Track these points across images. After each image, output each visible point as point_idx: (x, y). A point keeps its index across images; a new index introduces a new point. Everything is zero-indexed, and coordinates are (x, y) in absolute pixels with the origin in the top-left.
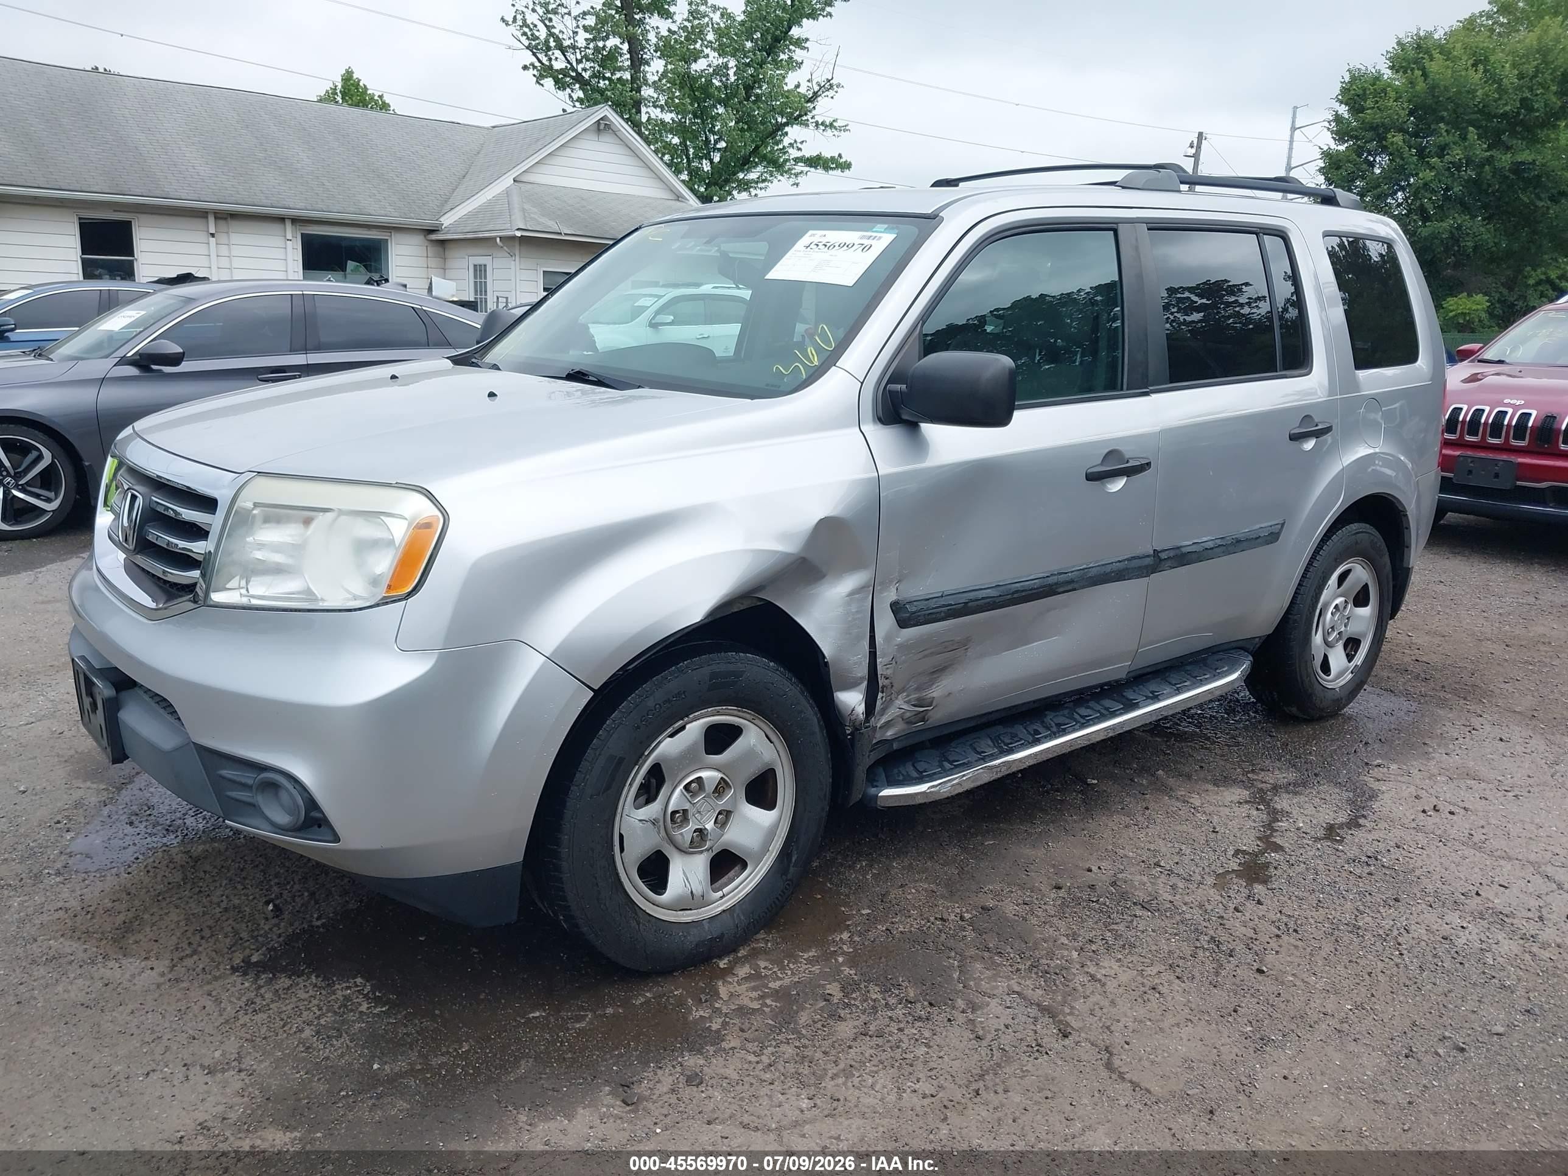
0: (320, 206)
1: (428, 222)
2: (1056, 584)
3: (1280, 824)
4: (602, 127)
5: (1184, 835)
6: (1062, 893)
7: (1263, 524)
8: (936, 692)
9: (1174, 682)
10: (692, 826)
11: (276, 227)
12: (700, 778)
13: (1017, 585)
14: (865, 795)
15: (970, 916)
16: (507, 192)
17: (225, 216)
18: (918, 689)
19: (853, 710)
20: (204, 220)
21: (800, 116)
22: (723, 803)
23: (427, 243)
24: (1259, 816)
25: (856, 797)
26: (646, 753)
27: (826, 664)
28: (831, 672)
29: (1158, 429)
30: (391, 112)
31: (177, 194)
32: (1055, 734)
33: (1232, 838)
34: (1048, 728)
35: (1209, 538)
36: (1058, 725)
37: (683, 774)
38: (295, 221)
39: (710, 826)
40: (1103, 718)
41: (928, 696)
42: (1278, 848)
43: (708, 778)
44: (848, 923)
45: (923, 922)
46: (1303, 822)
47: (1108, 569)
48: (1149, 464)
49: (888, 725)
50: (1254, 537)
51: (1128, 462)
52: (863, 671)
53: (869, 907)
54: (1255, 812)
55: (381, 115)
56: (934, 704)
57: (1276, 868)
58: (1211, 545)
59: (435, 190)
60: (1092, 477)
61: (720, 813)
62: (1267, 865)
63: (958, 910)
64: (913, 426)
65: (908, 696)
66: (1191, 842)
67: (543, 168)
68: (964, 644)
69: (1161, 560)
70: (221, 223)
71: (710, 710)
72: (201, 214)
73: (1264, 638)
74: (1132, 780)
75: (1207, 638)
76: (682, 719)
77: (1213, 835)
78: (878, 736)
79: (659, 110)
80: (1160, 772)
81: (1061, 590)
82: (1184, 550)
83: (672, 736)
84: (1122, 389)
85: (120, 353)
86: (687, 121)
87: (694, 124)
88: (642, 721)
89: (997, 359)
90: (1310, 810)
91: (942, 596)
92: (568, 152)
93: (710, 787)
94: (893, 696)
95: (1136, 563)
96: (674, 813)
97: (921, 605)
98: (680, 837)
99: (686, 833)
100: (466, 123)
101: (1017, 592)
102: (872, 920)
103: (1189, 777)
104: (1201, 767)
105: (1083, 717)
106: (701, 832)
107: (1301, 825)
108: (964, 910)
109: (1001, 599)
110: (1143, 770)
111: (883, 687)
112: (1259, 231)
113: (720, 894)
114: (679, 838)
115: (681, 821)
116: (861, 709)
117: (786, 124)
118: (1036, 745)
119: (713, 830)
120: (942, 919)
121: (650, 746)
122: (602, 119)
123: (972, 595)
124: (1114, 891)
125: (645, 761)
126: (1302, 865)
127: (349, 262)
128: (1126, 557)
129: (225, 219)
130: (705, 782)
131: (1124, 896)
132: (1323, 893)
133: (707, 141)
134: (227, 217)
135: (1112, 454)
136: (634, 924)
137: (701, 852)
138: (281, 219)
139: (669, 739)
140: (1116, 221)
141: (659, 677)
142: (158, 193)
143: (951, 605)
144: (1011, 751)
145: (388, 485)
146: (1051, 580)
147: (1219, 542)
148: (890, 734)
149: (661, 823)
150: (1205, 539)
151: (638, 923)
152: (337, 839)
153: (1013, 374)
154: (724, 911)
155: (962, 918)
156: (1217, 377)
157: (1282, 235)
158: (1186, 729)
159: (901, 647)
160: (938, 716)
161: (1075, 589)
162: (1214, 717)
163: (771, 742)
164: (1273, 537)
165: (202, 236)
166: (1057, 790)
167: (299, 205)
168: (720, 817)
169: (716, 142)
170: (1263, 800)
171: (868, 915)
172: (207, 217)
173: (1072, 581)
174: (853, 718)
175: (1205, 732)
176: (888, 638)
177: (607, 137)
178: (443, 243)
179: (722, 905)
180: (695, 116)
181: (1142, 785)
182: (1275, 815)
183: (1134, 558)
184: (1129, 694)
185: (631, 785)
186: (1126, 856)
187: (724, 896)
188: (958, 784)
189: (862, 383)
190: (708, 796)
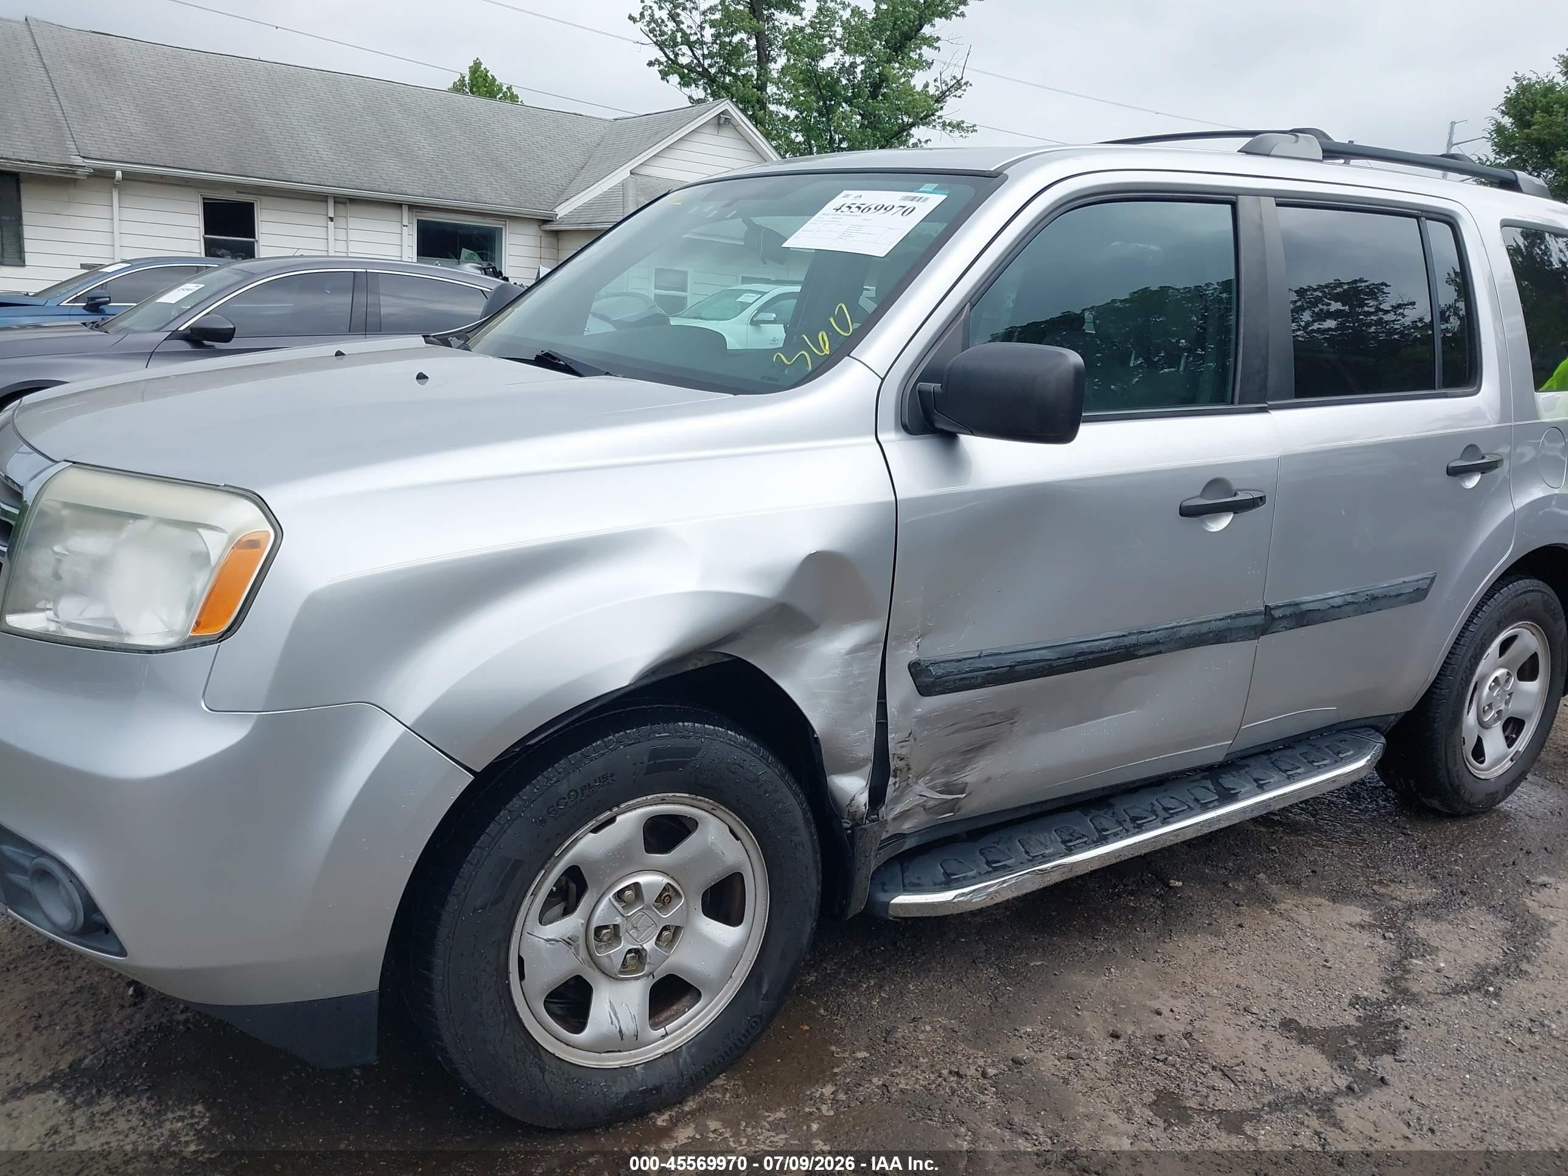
0: (437, 193)
1: (542, 212)
2: (1135, 645)
3: (1415, 961)
4: (722, 121)
5: (1286, 968)
6: (1119, 1045)
7: (1411, 578)
8: (970, 776)
9: (1284, 768)
10: (625, 945)
11: (393, 213)
12: (637, 884)
14: (871, 902)
15: (995, 1071)
16: (623, 185)
17: (344, 200)
18: (947, 771)
19: (853, 799)
20: (323, 204)
21: (927, 116)
22: (667, 916)
23: (541, 233)
24: (1387, 948)
25: (857, 906)
26: (556, 854)
27: (817, 740)
28: (823, 750)
29: (1276, 454)
30: (519, 103)
31: (299, 178)
32: (1127, 831)
33: (1348, 977)
34: (1120, 823)
35: (1337, 593)
36: (1134, 819)
37: (614, 878)
38: (413, 207)
39: (649, 946)
40: (1190, 812)
41: (960, 781)
42: (1410, 998)
43: (650, 885)
44: (836, 1070)
45: (933, 1077)
46: (1445, 961)
47: (1205, 628)
48: (1262, 499)
49: (904, 815)
50: (1393, 593)
51: (1235, 495)
52: (866, 750)
53: (867, 1050)
54: (1382, 942)
55: (507, 105)
56: (968, 790)
57: (1406, 1028)
58: (1339, 601)
59: (553, 181)
60: (1187, 512)
61: (665, 928)
62: (1396, 1023)
63: (981, 1062)
64: (949, 439)
65: (932, 780)
66: (1294, 978)
67: (660, 162)
68: (1010, 717)
69: (1274, 619)
70: (341, 207)
71: (649, 797)
72: (321, 198)
73: (1400, 716)
74: (1225, 884)
75: (1328, 712)
76: (611, 810)
77: (1323, 972)
78: (891, 830)
79: (783, 107)
80: (1262, 875)
81: (1142, 652)
82: (1304, 607)
83: (595, 830)
84: (1232, 403)
85: (173, 327)
86: (812, 120)
87: (819, 122)
88: (549, 813)
89: (1060, 354)
90: (1455, 945)
91: (980, 657)
92: (686, 146)
93: (650, 897)
94: (910, 781)
95: (1241, 622)
96: (599, 929)
97: (951, 668)
98: (606, 960)
99: (616, 953)
100: (588, 115)
101: (1082, 654)
102: (867, 1069)
103: (1297, 884)
104: (1314, 872)
105: (1166, 809)
106: (639, 954)
107: (1442, 965)
108: (989, 1061)
109: (1059, 662)
110: (1239, 872)
111: (896, 770)
112: (1421, 215)
113: (662, 1031)
114: (605, 962)
115: (609, 940)
116: (863, 798)
117: (913, 125)
118: (1102, 845)
119: (653, 950)
120: (957, 1074)
121: (562, 844)
122: (722, 113)
123: (1020, 657)
124: (1188, 1046)
125: (555, 865)
126: (1443, 1027)
127: (463, 249)
128: (1229, 614)
129: (344, 203)
130: (642, 886)
131: (1201, 1057)
132: (1469, 1072)
133: (832, 139)
134: (347, 202)
135: (1217, 484)
136: (535, 1071)
137: (637, 978)
138: (399, 205)
139: (592, 835)
140: (1236, 192)
141: (578, 754)
142: (280, 176)
143: (991, 668)
144: (1070, 852)
145: (214, 488)
146: (1128, 641)
147: (1349, 599)
148: (907, 826)
149: (581, 942)
150: (1331, 594)
151: (543, 1070)
152: (122, 952)
153: (1079, 375)
154: (666, 1054)
155: (984, 1075)
156: (1354, 394)
157: (1451, 221)
158: (1298, 818)
159: (922, 720)
160: (973, 805)
161: (1160, 652)
162: (1333, 803)
163: (737, 838)
164: (1420, 594)
165: (321, 221)
166: (1131, 893)
167: (415, 192)
168: (665, 933)
169: (841, 141)
170: (1392, 926)
171: (864, 1060)
172: (327, 201)
173: (1157, 643)
174: (852, 810)
175: (1321, 822)
176: (905, 708)
177: (727, 132)
178: (556, 233)
179: (663, 1045)
180: (821, 115)
181: (1236, 891)
182: (1409, 948)
183: (1238, 615)
184: (1228, 781)
185: (534, 894)
186: (1208, 995)
187: (667, 1034)
188: (996, 892)
189: (883, 380)
190: (648, 907)
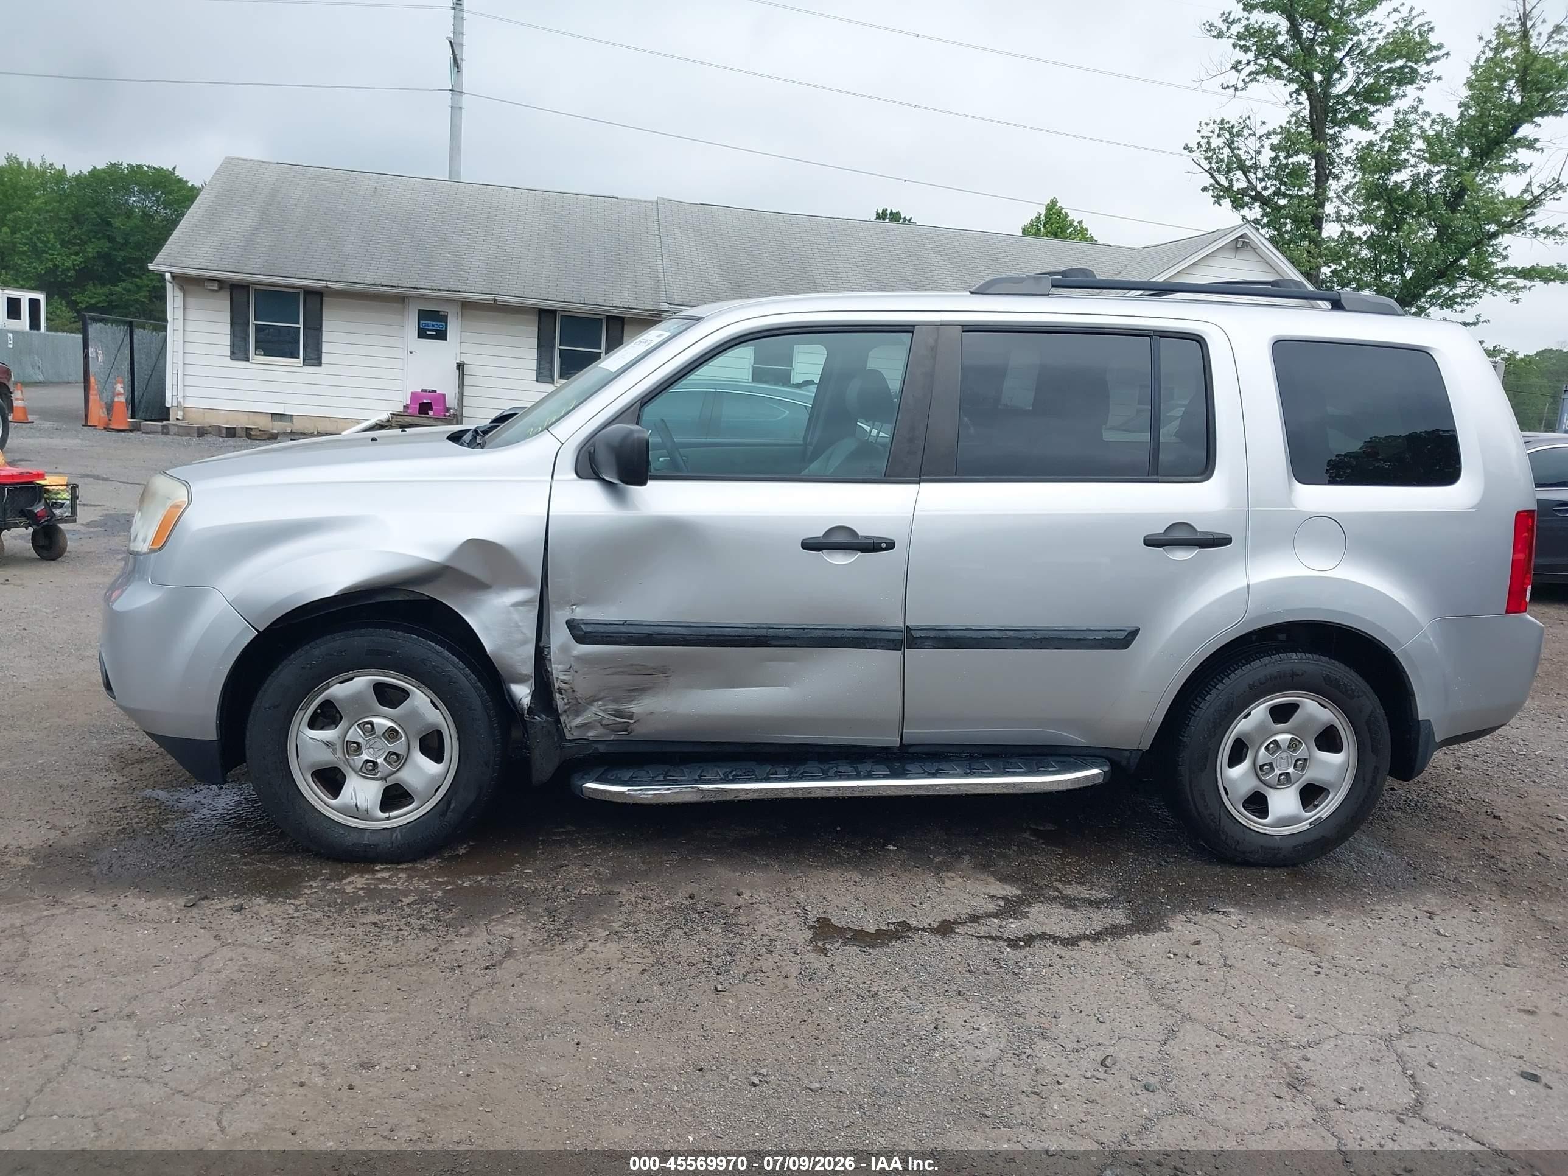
2: (765, 636)
3: (994, 919)
4: (1240, 244)
8: (636, 708)
10: (364, 756)
13: (716, 629)
18: (614, 701)
19: (520, 701)
24: (988, 909)
26: (317, 691)
36: (804, 773)
37: (358, 715)
39: (380, 760)
41: (628, 710)
43: (379, 724)
48: (891, 544)
49: (585, 726)
51: (861, 539)
52: (528, 669)
56: (636, 719)
58: (997, 634)
60: (809, 546)
61: (390, 753)
64: (617, 487)
65: (604, 705)
68: (661, 671)
69: (918, 638)
71: (375, 670)
74: (929, 856)
76: (350, 672)
78: (576, 734)
82: (952, 633)
83: (341, 682)
88: (307, 664)
94: (580, 701)
95: (877, 634)
96: (350, 743)
97: (600, 628)
98: (352, 762)
99: (358, 760)
101: (713, 635)
103: (988, 867)
105: (836, 772)
106: (373, 763)
111: (561, 689)
113: (387, 815)
115: (355, 750)
118: (761, 783)
119: (383, 764)
122: (1241, 237)
123: (657, 629)
125: (314, 698)
135: (843, 529)
137: (374, 779)
139: (339, 684)
140: (913, 324)
143: (632, 633)
146: (758, 632)
148: (591, 735)
149: (337, 747)
157: (1195, 340)
159: (581, 659)
160: (643, 730)
163: (437, 709)
164: (1123, 640)
168: (391, 757)
170: (1021, 901)
173: (787, 638)
174: (520, 707)
176: (565, 649)
177: (1245, 255)
179: (386, 824)
181: (931, 861)
183: (874, 630)
185: (304, 710)
187: (391, 817)
189: (562, 444)
190: (378, 737)
